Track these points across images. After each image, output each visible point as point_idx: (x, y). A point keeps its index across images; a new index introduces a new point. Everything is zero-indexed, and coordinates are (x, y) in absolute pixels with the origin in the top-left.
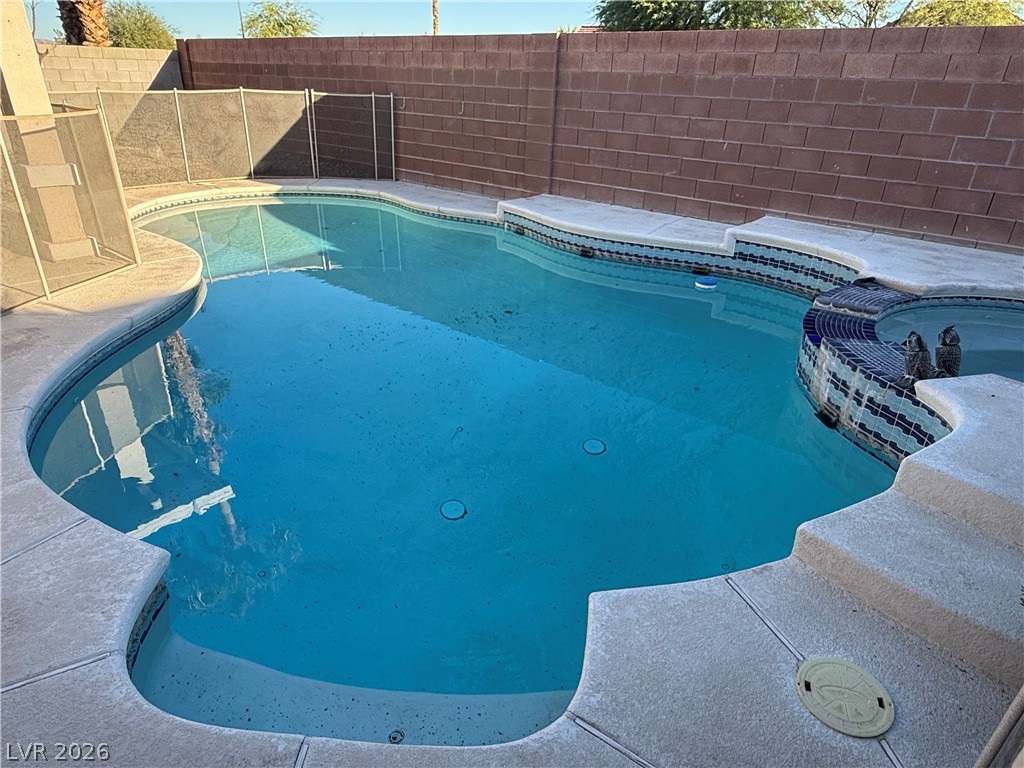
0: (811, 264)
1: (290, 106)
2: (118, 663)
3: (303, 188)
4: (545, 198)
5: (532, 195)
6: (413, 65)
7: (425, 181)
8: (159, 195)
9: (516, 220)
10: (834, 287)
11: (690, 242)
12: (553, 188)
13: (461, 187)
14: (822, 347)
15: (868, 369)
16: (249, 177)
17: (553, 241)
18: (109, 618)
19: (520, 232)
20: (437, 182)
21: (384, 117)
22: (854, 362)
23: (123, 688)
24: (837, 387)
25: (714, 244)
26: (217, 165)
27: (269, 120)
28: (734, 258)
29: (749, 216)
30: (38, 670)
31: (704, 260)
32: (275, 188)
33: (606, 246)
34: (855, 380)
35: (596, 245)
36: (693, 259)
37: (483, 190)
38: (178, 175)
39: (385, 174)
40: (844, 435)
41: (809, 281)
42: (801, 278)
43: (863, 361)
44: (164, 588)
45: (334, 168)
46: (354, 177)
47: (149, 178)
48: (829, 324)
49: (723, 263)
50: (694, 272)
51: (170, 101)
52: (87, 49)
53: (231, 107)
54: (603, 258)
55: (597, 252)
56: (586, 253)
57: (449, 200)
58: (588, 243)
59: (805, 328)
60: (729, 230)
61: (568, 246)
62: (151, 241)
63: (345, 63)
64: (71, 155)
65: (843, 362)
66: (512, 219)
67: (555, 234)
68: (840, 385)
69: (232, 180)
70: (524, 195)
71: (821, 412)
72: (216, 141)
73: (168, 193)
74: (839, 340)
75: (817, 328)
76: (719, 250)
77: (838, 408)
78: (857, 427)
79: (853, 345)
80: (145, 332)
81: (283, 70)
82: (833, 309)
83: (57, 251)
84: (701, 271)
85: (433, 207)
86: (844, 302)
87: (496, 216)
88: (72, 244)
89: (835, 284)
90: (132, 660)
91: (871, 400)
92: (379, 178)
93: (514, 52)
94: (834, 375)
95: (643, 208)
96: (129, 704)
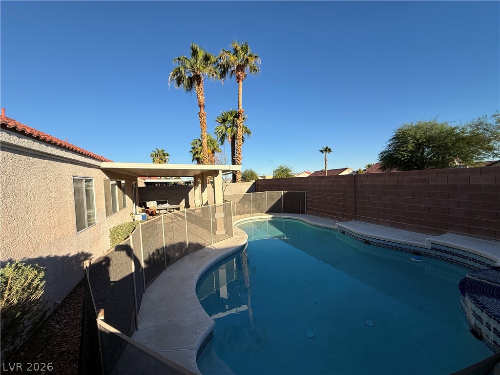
0: (472, 256)
1: (278, 195)
2: (194, 353)
3: (279, 216)
4: (353, 222)
5: (349, 220)
6: (311, 184)
7: (314, 214)
8: (244, 218)
9: (342, 229)
10: (487, 268)
11: (409, 242)
12: (356, 219)
13: (325, 217)
14: (466, 297)
15: (489, 312)
16: (266, 213)
17: (355, 237)
18: (197, 338)
19: (343, 233)
20: (318, 215)
21: (303, 197)
22: (483, 308)
23: (193, 360)
24: (477, 318)
25: (421, 244)
26: (259, 210)
27: (272, 199)
28: (432, 250)
29: (439, 233)
30: (179, 348)
31: (418, 249)
32: (272, 216)
33: (374, 241)
34: (484, 316)
35: (371, 240)
36: (412, 248)
37: (332, 218)
38: (249, 212)
39: (303, 212)
40: (487, 345)
41: (472, 263)
42: (467, 261)
43: (487, 308)
44: (212, 334)
45: (288, 211)
46: (294, 213)
47: (243, 213)
48: (474, 286)
49: (427, 251)
50: (413, 254)
51: (250, 195)
52: (236, 184)
53: (263, 196)
54: (373, 245)
55: (371, 242)
56: (367, 242)
57: (321, 221)
58: (367, 239)
59: (459, 286)
60: (426, 239)
61: (360, 240)
62: (238, 230)
63: (293, 183)
64: (225, 211)
65: (476, 306)
66: (340, 228)
67: (355, 235)
68: (479, 318)
69: (261, 214)
70: (346, 221)
71: (473, 330)
72: (259, 204)
73: (246, 217)
74: (475, 295)
75: (466, 287)
76: (423, 246)
77: (480, 329)
78: (492, 342)
79: (482, 299)
80: (230, 256)
81: (278, 186)
82: (478, 280)
83: (218, 233)
84: (417, 253)
85: (315, 223)
86: (483, 276)
87: (335, 227)
88: (221, 231)
89: (487, 266)
90: (199, 353)
91: (495, 329)
92: (301, 213)
93: (341, 180)
94: (474, 312)
95: (391, 227)
96: (193, 366)
